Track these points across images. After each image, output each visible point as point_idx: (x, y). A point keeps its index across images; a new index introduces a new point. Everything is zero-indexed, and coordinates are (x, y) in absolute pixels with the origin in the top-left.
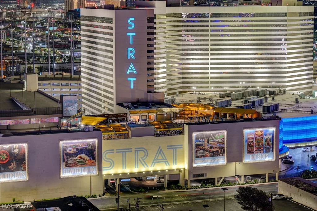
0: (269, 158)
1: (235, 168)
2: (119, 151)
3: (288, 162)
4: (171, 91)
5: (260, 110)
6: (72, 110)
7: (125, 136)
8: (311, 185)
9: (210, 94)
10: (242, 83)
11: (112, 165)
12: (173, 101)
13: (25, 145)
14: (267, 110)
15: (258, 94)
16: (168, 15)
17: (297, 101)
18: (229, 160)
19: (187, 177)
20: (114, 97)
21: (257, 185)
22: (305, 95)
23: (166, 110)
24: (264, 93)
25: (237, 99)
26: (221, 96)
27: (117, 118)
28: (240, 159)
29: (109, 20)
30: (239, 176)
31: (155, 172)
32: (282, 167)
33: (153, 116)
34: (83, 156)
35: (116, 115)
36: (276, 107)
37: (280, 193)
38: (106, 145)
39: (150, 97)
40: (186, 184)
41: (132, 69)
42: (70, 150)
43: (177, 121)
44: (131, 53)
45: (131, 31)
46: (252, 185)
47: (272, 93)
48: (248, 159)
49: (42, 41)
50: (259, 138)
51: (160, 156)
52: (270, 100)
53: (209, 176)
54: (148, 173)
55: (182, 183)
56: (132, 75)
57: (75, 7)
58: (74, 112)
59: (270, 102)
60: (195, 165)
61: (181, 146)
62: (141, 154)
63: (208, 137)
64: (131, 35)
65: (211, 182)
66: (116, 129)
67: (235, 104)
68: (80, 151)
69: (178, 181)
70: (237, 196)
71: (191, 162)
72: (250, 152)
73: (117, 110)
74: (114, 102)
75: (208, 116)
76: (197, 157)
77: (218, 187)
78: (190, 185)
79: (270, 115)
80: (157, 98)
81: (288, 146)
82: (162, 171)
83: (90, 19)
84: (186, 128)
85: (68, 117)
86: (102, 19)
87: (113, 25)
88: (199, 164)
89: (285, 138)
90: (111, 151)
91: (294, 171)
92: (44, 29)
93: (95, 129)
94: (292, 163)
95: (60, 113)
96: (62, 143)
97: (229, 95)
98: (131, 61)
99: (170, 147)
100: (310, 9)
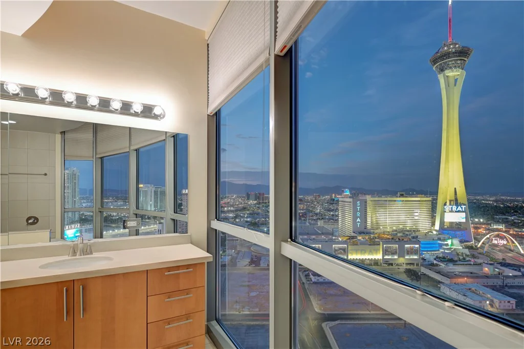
0: (416, 257)
1: (402, 260)
2: (354, 250)
3: (424, 259)
4: (372, 228)
5: (410, 237)
6: (337, 234)
7: (357, 245)
8: (436, 270)
9: (388, 230)
10: (401, 226)
11: (352, 254)
12: (374, 232)
13: (320, 246)
14: (413, 238)
15: (408, 231)
16: (372, 201)
17: (426, 235)
18: (399, 257)
19: (381, 262)
20: (352, 230)
21: (411, 267)
22: (429, 232)
23: (372, 235)
24: (410, 231)
25: (400, 232)
26: (393, 231)
27: (353, 238)
28: (404, 257)
29: (350, 202)
30: (403, 263)
31: (369, 259)
32: (422, 261)
33: (367, 238)
34: (342, 251)
35: (353, 237)
36: (417, 237)
37: (422, 271)
38: (350, 247)
39: (365, 231)
40: (381, 264)
41: (358, 220)
42: (336, 248)
43: (376, 240)
44: (358, 214)
45: (358, 206)
46: (409, 267)
47: (414, 231)
48: (407, 257)
49: (323, 209)
50: (412, 249)
51: (371, 252)
52: (413, 233)
53: (391, 262)
54: (366, 259)
55: (379, 264)
56: (358, 222)
57: (333, 198)
58: (337, 235)
59: (414, 234)
60: (385, 257)
61: (379, 250)
62: (363, 252)
63: (390, 247)
64: (359, 208)
65: (392, 264)
66: (353, 242)
67: (399, 235)
68: (340, 249)
69: (378, 263)
70: (404, 272)
71: (383, 256)
72: (408, 254)
73: (353, 234)
74: (352, 232)
75: (389, 239)
76: (386, 254)
77: (394, 267)
78: (383, 265)
79: (414, 240)
80: (368, 231)
81: (424, 252)
82: (372, 259)
83: (342, 201)
84: (381, 243)
85: (335, 236)
86: (347, 202)
87: (352, 204)
88: (386, 257)
89: (422, 250)
90: (352, 250)
91: (427, 263)
92: (323, 205)
93: (345, 241)
94: (425, 260)
95: (332, 234)
96: (333, 246)
97: (396, 231)
98: (358, 217)
99: (374, 250)
100: (430, 199)
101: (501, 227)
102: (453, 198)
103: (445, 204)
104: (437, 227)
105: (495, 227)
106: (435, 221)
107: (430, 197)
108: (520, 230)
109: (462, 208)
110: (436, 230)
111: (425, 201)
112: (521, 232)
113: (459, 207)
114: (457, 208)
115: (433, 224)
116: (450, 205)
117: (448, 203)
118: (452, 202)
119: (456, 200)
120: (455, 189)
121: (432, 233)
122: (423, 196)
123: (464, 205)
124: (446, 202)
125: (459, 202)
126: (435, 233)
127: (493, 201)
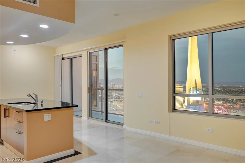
100: (182, 86)
101: (220, 103)
102: (195, 86)
103: (190, 90)
104: (186, 104)
105: (217, 103)
106: (185, 100)
107: (181, 85)
108: (230, 104)
109: (199, 92)
110: (185, 106)
111: (180, 88)
112: (230, 105)
113: (198, 91)
114: (197, 92)
115: (184, 102)
116: (193, 90)
117: (192, 89)
118: (194, 88)
119: (196, 87)
120: (196, 80)
121: (183, 107)
122: (178, 84)
123: (201, 90)
124: (191, 89)
125: (198, 88)
126: (184, 107)
127: (218, 87)
